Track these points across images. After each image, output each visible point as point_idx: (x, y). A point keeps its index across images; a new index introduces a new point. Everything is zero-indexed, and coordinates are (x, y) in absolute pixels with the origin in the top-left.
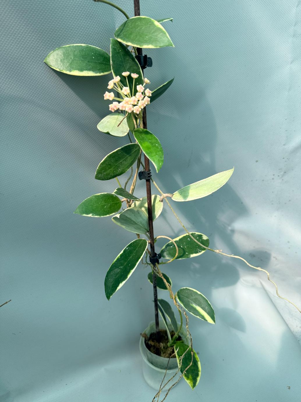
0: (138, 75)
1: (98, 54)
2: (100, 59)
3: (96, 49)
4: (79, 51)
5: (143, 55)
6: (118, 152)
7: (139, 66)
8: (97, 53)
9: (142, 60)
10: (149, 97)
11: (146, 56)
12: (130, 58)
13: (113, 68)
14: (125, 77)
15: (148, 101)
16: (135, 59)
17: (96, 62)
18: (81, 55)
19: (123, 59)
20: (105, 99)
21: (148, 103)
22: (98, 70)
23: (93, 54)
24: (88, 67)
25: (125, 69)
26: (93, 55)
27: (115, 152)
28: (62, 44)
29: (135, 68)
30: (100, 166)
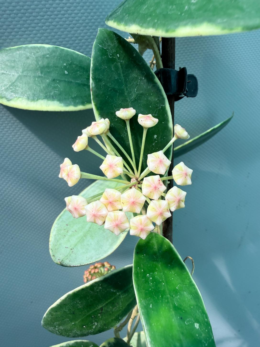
0: (156, 120)
1: (77, 66)
2: (81, 75)
3: (74, 55)
4: (37, 58)
5: (177, 69)
6: (95, 288)
7: (162, 96)
8: (75, 63)
9: (174, 81)
10: (182, 187)
11: (183, 71)
12: (143, 74)
13: (96, 96)
14: (123, 122)
15: (179, 201)
16: (153, 78)
17: (71, 82)
18: (38, 66)
19: (122, 75)
20: (60, 176)
21: (179, 206)
22: (72, 98)
23: (65, 64)
24: (51, 92)
25: (127, 101)
26: (65, 67)
27: (87, 288)
28: (5, 44)
29: (153, 99)
30: (50, 313)
